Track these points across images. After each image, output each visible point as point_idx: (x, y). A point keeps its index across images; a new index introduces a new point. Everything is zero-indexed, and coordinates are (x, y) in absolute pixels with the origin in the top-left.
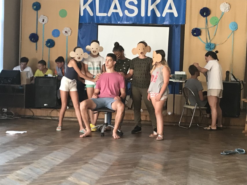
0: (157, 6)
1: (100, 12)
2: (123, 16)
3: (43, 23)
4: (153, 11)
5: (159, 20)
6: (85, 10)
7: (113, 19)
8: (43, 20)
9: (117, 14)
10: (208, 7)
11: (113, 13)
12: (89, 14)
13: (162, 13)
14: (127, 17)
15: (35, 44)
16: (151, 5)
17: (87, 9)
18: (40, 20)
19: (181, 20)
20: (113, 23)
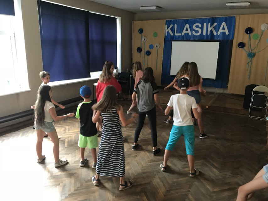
0: (214, 28)
1: (177, 33)
2: (191, 35)
3: (144, 41)
4: (211, 31)
5: (216, 37)
6: (168, 32)
7: (185, 37)
8: (144, 39)
9: (188, 34)
10: (251, 27)
11: (185, 33)
12: (170, 34)
13: (217, 32)
14: (194, 35)
15: (140, 53)
16: (210, 27)
17: (169, 31)
18: (143, 39)
19: (231, 37)
20: (185, 39)
